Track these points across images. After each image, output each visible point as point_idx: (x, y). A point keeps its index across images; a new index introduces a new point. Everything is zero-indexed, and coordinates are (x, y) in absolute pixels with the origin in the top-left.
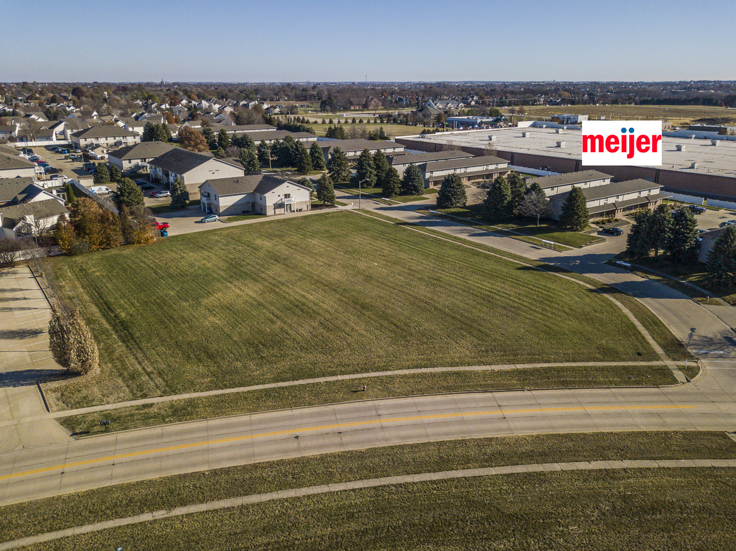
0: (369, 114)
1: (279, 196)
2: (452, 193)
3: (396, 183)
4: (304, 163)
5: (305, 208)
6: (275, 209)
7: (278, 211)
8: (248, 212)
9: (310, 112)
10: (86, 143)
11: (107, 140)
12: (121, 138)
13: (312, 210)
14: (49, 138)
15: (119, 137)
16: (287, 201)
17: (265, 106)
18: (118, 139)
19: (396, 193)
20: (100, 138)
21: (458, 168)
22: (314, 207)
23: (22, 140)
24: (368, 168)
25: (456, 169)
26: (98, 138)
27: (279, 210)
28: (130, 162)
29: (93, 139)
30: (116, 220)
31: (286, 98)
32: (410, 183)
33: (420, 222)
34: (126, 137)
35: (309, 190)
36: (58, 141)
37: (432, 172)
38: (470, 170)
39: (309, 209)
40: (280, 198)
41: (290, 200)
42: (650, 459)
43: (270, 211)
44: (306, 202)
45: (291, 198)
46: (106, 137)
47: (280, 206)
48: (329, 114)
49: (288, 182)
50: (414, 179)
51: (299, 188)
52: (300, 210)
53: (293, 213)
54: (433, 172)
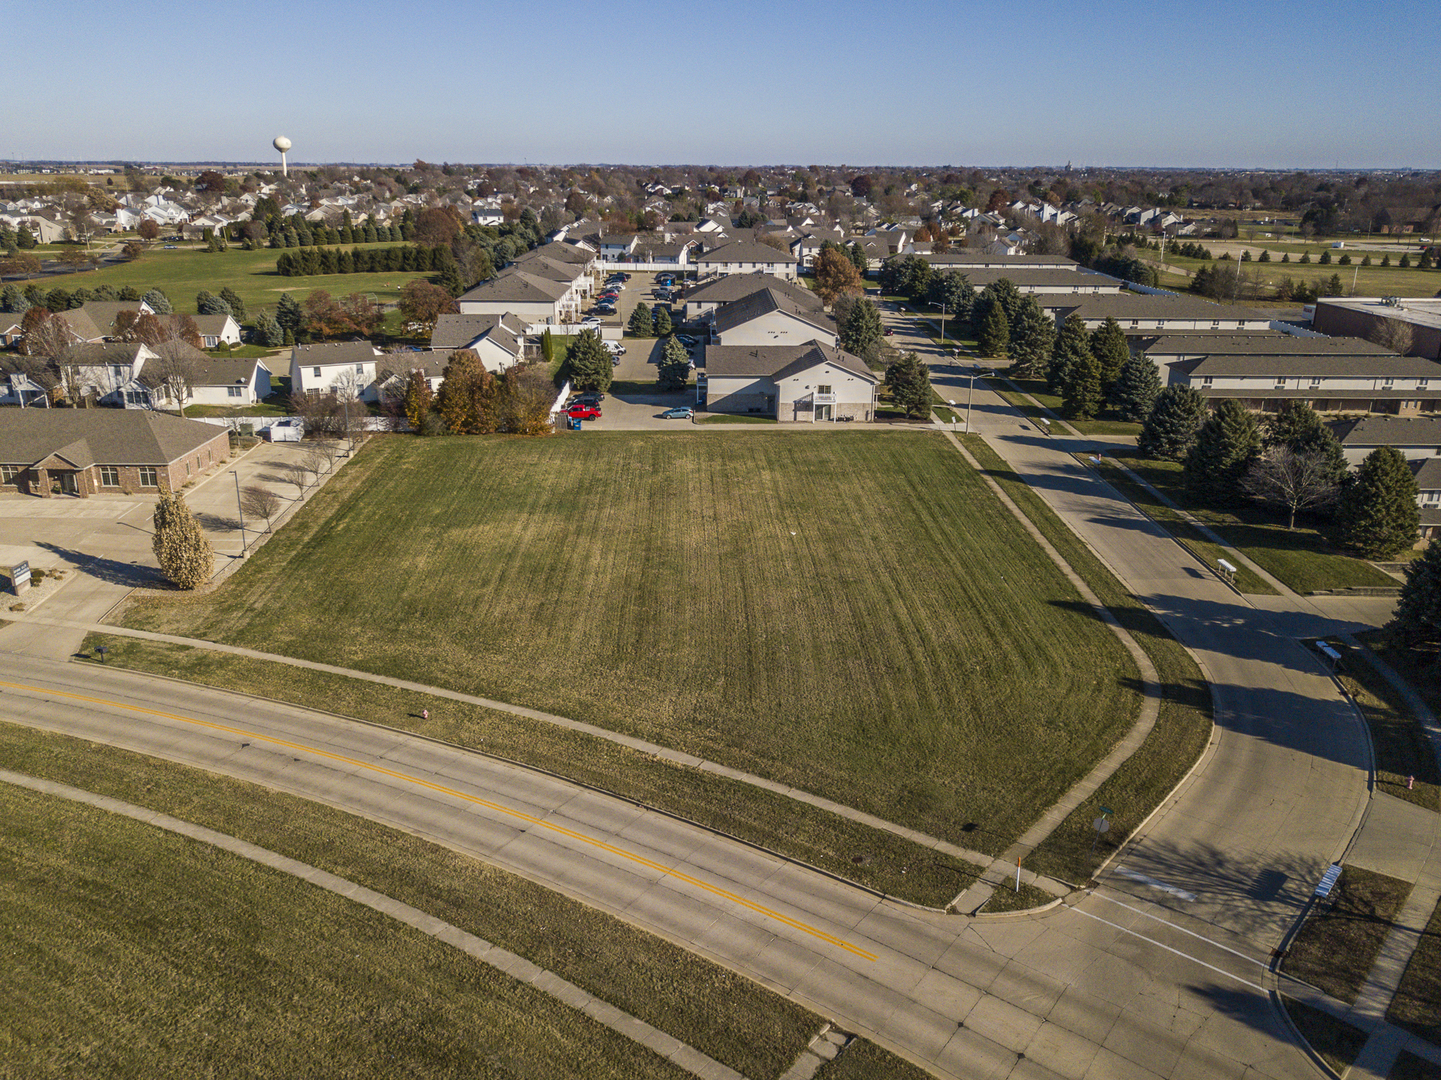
0: (1409, 244)
1: (807, 387)
2: (1165, 428)
3: (1089, 392)
4: (989, 334)
5: (859, 416)
6: (795, 411)
7: (801, 415)
8: (758, 410)
9: (1269, 235)
10: (707, 270)
11: (741, 267)
12: (765, 265)
13: (875, 421)
14: (674, 259)
15: (762, 263)
16: (821, 398)
17: (1171, 219)
18: (759, 266)
19: (1086, 413)
20: (731, 263)
21: (1291, 378)
22: (881, 415)
23: (637, 261)
24: (1070, 355)
25: (1285, 378)
26: (726, 263)
27: (805, 413)
28: (699, 307)
29: (719, 265)
30: (493, 391)
31: (1258, 204)
32: (1125, 396)
33: (1044, 476)
34: (772, 263)
35: (872, 383)
36: (690, 265)
37: (1209, 378)
38: (1325, 385)
39: (869, 419)
40: (808, 392)
41: (830, 398)
42: (589, 991)
43: (785, 414)
44: (864, 405)
45: (831, 395)
46: (741, 263)
47: (804, 405)
48: (1308, 242)
49: (828, 364)
50: (1136, 388)
51: (852, 377)
52: (848, 420)
53: (830, 423)
54: (1211, 378)
